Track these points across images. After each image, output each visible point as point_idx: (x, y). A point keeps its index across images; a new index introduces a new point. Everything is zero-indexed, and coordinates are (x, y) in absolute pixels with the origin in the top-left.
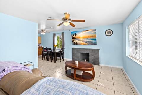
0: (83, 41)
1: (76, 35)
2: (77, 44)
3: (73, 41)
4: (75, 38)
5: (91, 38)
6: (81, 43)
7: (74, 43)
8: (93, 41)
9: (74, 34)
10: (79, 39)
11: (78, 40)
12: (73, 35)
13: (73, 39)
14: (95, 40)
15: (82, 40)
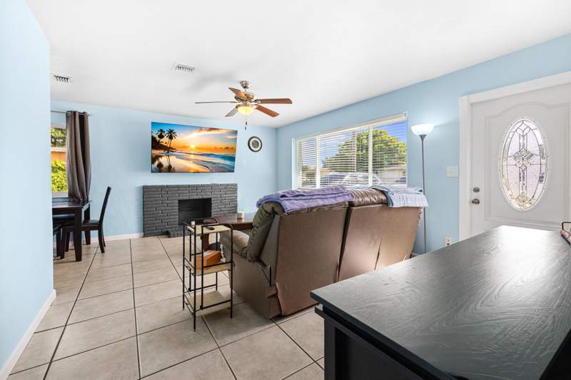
0: (196, 162)
1: (171, 138)
2: (170, 169)
4: (169, 150)
5: (223, 154)
7: (160, 165)
8: (228, 162)
9: (166, 133)
10: (183, 152)
11: (178, 157)
12: (161, 136)
13: (157, 152)
14: (232, 159)
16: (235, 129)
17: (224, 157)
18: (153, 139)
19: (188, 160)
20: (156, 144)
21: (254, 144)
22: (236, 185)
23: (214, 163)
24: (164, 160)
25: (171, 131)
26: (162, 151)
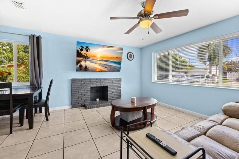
1: (87, 51)
3: (78, 62)
4: (86, 58)
5: (115, 61)
6: (97, 68)
7: (81, 66)
8: (117, 65)
9: (84, 48)
10: (93, 59)
11: (91, 62)
12: (82, 50)
13: (80, 59)
14: (120, 64)
15: (98, 62)
16: (122, 47)
17: (115, 63)
18: (78, 51)
19: (96, 63)
20: (79, 54)
21: (130, 56)
22: (121, 79)
23: (110, 66)
24: (83, 63)
25: (87, 47)
26: (82, 58)
